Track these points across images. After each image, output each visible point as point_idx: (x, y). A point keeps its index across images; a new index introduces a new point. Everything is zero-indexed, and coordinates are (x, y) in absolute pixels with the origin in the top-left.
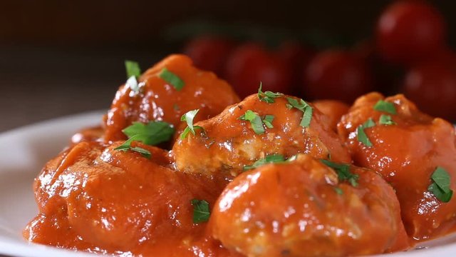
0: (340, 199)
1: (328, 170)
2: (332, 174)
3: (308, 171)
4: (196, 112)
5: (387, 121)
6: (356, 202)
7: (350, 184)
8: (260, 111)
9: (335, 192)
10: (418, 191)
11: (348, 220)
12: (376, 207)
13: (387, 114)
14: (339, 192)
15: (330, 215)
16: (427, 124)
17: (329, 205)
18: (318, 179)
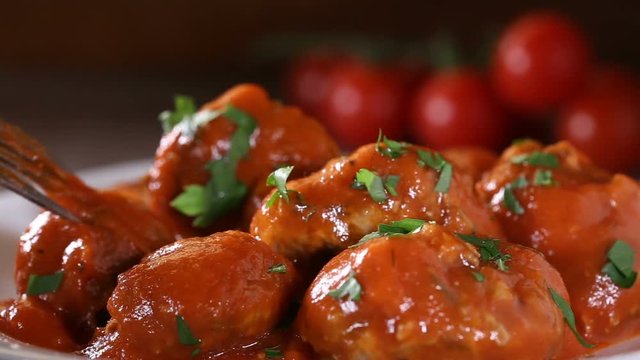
0: (481, 288)
1: (465, 246)
2: (471, 252)
3: (437, 248)
4: (289, 170)
5: (545, 178)
6: (503, 292)
7: (497, 267)
8: (380, 170)
9: (475, 280)
10: (587, 274)
11: (491, 319)
12: (533, 301)
13: (545, 169)
14: (480, 278)
15: (465, 311)
16: (603, 182)
17: (465, 296)
18: (451, 259)
